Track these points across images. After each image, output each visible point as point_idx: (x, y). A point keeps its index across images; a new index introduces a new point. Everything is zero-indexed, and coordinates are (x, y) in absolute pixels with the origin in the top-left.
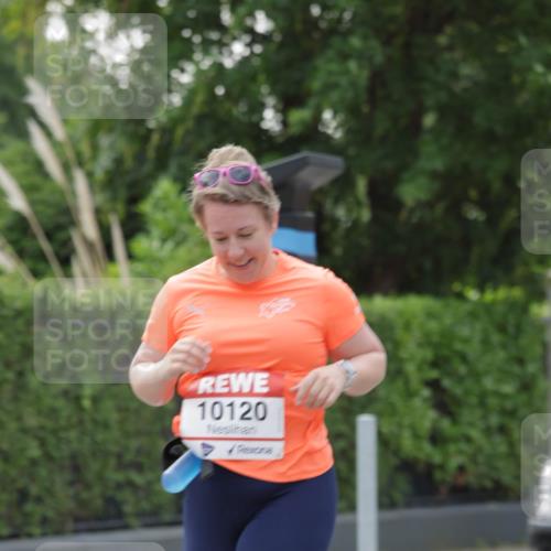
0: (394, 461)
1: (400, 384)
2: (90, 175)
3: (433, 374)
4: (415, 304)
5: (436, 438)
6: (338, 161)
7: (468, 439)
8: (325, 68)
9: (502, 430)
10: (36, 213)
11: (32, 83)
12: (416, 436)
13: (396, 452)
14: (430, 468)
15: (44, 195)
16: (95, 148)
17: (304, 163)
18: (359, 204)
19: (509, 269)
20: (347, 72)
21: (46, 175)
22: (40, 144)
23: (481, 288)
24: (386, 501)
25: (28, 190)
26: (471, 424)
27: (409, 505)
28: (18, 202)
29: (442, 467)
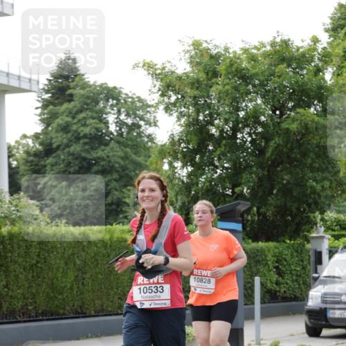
0: (265, 290)
1: (267, 267)
2: (175, 208)
3: (277, 264)
4: (271, 244)
5: (277, 283)
6: (249, 203)
7: (287, 284)
8: (245, 176)
9: (296, 281)
12: (271, 282)
13: (265, 288)
14: (276, 291)
16: (177, 200)
17: (239, 204)
18: (255, 215)
19: (299, 235)
20: (252, 177)
23: (291, 240)
24: (263, 302)
26: (288, 279)
27: (269, 303)
29: (279, 291)
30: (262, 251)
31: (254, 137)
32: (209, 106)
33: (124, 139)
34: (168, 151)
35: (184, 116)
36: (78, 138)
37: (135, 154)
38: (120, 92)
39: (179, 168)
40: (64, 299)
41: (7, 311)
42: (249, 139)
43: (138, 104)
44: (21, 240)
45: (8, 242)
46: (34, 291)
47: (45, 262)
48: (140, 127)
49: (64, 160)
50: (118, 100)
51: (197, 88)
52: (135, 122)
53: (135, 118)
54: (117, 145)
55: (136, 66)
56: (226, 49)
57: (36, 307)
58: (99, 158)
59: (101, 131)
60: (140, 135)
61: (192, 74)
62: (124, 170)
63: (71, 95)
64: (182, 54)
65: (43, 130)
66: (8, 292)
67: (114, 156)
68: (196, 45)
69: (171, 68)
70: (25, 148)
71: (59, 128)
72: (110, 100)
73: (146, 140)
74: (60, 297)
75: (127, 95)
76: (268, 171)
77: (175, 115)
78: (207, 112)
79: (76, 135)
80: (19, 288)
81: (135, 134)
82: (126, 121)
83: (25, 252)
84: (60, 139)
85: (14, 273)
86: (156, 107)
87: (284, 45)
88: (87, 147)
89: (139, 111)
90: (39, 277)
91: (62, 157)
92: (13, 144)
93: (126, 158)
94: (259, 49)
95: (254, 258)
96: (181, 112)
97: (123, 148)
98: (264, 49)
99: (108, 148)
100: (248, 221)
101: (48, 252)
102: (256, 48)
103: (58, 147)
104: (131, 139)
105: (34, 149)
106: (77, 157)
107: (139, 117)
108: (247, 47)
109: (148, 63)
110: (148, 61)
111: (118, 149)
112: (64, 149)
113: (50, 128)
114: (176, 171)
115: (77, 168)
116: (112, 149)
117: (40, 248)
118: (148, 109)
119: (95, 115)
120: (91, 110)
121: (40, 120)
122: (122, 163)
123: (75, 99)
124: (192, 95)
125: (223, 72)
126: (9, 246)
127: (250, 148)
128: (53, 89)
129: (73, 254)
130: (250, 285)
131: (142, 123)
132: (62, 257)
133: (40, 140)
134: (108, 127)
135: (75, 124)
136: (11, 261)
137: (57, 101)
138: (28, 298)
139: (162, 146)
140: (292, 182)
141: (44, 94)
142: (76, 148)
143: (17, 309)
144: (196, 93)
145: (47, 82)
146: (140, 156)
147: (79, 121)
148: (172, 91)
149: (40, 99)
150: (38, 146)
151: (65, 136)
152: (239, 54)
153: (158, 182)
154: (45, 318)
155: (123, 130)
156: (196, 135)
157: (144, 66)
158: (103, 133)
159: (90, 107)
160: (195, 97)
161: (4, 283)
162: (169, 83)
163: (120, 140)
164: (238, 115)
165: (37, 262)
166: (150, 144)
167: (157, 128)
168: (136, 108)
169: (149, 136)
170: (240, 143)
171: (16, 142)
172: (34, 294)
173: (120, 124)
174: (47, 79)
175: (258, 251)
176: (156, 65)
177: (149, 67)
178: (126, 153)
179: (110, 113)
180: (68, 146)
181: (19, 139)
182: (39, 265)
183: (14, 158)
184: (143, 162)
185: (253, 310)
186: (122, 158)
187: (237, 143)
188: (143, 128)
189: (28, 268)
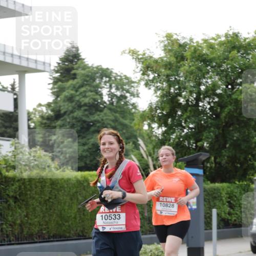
0: (220, 219)
1: (221, 202)
3: (229, 200)
4: (225, 185)
5: (229, 214)
6: (208, 154)
7: (237, 214)
8: (205, 134)
10: (141, 166)
11: (139, 139)
12: (225, 213)
13: (221, 217)
14: (228, 220)
15: (143, 162)
16: (154, 152)
17: (201, 155)
18: (212, 163)
19: (245, 177)
20: (211, 135)
21: (143, 157)
22: (142, 151)
23: (239, 182)
24: (219, 228)
25: (139, 161)
26: (237, 211)
27: (223, 228)
29: (231, 220)
30: (218, 190)
31: (212, 105)
32: (178, 82)
33: (115, 107)
34: (148, 115)
35: (160, 89)
36: (80, 106)
37: (123, 118)
38: (111, 72)
40: (69, 226)
42: (209, 106)
43: (125, 81)
45: (27, 183)
46: (47, 219)
47: (56, 198)
48: (126, 97)
49: (69, 122)
50: (110, 78)
51: (169, 69)
52: (123, 94)
53: (122, 91)
54: (109, 111)
55: (124, 52)
56: (191, 40)
57: (48, 232)
58: (95, 121)
59: (97, 101)
60: (126, 103)
61: (165, 59)
63: (75, 74)
64: (158, 43)
65: (54, 100)
66: (28, 221)
67: (106, 119)
68: (169, 36)
69: (149, 54)
70: (41, 114)
71: (66, 99)
72: (104, 78)
73: (131, 107)
74: (67, 224)
75: (116, 74)
76: (223, 130)
77: (153, 88)
78: (177, 87)
79: (78, 103)
81: (122, 103)
82: (115, 93)
83: (41, 191)
84: (66, 107)
85: (32, 206)
86: (139, 83)
87: (235, 37)
88: (87, 113)
89: (125, 85)
90: (51, 209)
91: (68, 120)
93: (116, 120)
94: (215, 40)
95: (212, 194)
96: (157, 87)
97: (113, 113)
98: (219, 40)
99: (102, 114)
100: (207, 167)
101: (58, 191)
102: (213, 39)
103: (65, 113)
104: (120, 107)
105: (47, 115)
106: (79, 120)
107: (125, 91)
108: (207, 38)
109: (132, 51)
110: (132, 49)
111: (110, 114)
112: (69, 114)
113: (59, 99)
114: (153, 130)
115: (79, 128)
116: (105, 114)
118: (133, 85)
119: (92, 89)
120: (90, 85)
121: (52, 93)
122: (113, 124)
123: (78, 77)
124: (165, 74)
125: (189, 57)
126: (29, 186)
127: (209, 113)
128: (61, 70)
129: (76, 192)
130: (209, 215)
131: (128, 95)
132: (68, 194)
133: (51, 108)
134: (103, 98)
135: (78, 95)
136: (30, 198)
137: (64, 79)
138: (42, 225)
139: (143, 112)
140: (240, 138)
141: (54, 73)
142: (78, 114)
144: (169, 72)
145: (56, 65)
146: (126, 120)
147: (81, 93)
148: (151, 71)
149: (51, 77)
150: (50, 112)
151: (70, 104)
152: (201, 43)
155: (114, 100)
156: (168, 103)
157: (129, 52)
158: (98, 103)
159: (89, 83)
160: (168, 76)
161: (25, 213)
162: (148, 65)
163: (111, 107)
164: (200, 89)
165: (50, 198)
166: (133, 110)
167: (139, 98)
168: (123, 83)
169: (133, 105)
170: (202, 110)
171: (34, 109)
172: (47, 222)
173: (112, 96)
174: (57, 63)
175: (215, 189)
176: (138, 52)
177: (133, 53)
178: (116, 117)
179: (104, 87)
180: (72, 112)
181: (36, 107)
183: (32, 121)
184: (129, 124)
185: (211, 234)
186: (113, 121)
187: (199, 110)
188: (128, 99)
189: (43, 202)
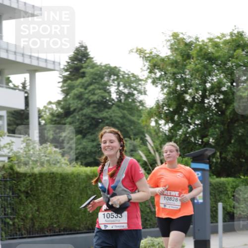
0: (226, 212)
1: (227, 196)
4: (230, 179)
6: (214, 150)
8: (211, 130)
10: (148, 161)
11: (147, 135)
12: (231, 207)
13: (226, 211)
14: (234, 213)
15: (151, 157)
16: (161, 147)
17: (207, 150)
18: (218, 158)
20: (216, 131)
21: (150, 153)
22: (150, 147)
23: (244, 176)
24: (224, 221)
25: (147, 156)
27: (229, 221)
28: (145, 159)
30: (223, 184)
31: (218, 102)
32: (184, 80)
33: (122, 104)
34: (155, 112)
35: (166, 87)
36: (89, 104)
37: (130, 115)
38: (119, 70)
39: (162, 125)
40: (79, 220)
41: (38, 228)
42: (214, 103)
43: (133, 79)
44: (49, 177)
45: (39, 178)
46: (58, 213)
47: (66, 193)
48: (133, 95)
49: (78, 119)
50: (118, 76)
51: (176, 67)
52: (130, 91)
53: (130, 89)
54: (118, 108)
55: (131, 51)
56: (197, 39)
57: (59, 225)
58: (104, 118)
59: (106, 98)
60: (134, 101)
61: (172, 57)
62: (122, 127)
63: (84, 73)
64: (165, 42)
65: (63, 98)
66: (39, 215)
67: (115, 116)
68: (175, 36)
69: (156, 53)
70: (51, 111)
71: (75, 97)
72: (112, 76)
73: (138, 104)
74: (77, 218)
75: (124, 72)
76: (228, 126)
77: (160, 86)
78: (183, 84)
79: (87, 101)
80: (47, 211)
81: (130, 100)
82: (123, 91)
83: (51, 186)
84: (76, 104)
85: (43, 201)
86: (146, 81)
87: (240, 36)
88: (95, 110)
89: (133, 83)
90: (61, 204)
91: (78, 117)
92: (42, 108)
93: (124, 117)
94: (220, 39)
95: (218, 189)
96: (164, 84)
97: (121, 110)
98: (224, 38)
99: (111, 111)
100: (213, 162)
101: (68, 185)
102: (218, 38)
103: (75, 110)
104: (128, 104)
105: (57, 112)
106: (88, 117)
107: (133, 88)
108: (212, 37)
109: (140, 49)
110: (139, 48)
111: (118, 111)
112: (79, 112)
113: (68, 97)
114: (160, 126)
115: (88, 125)
116: (113, 111)
117: (62, 183)
118: (140, 82)
119: (101, 87)
120: (98, 83)
121: (62, 91)
122: (121, 121)
123: (87, 75)
124: (172, 72)
125: (195, 56)
126: (40, 182)
127: (214, 110)
128: (71, 68)
129: (86, 187)
130: (214, 209)
131: (135, 92)
132: (78, 189)
133: (61, 105)
134: (111, 96)
135: (87, 93)
136: (41, 193)
137: (73, 77)
138: (53, 219)
139: (151, 109)
140: (245, 134)
141: (64, 72)
142: (87, 111)
143: (45, 227)
144: (175, 70)
145: (66, 64)
146: (133, 116)
147: (90, 91)
148: (158, 69)
149: (61, 76)
150: (60, 110)
151: (79, 102)
152: (207, 42)
153: (117, 135)
154: (66, 233)
155: (122, 98)
156: (175, 101)
157: (137, 51)
158: (107, 100)
159: (97, 81)
160: (174, 74)
161: (36, 208)
162: (155, 63)
163: (119, 105)
164: (206, 86)
165: (60, 193)
166: (141, 107)
167: (146, 96)
168: (131, 81)
169: (140, 102)
170: (207, 106)
171: (45, 107)
172: (57, 216)
173: (120, 93)
174: (67, 62)
175: (220, 184)
176: (145, 50)
177: (141, 52)
178: (124, 114)
179: (112, 85)
180: (81, 109)
181: (46, 105)
182: (61, 195)
183: (43, 118)
184: (136, 120)
185: (217, 227)
186: (121, 118)
187: (204, 106)
188: (136, 96)
189: (53, 197)
